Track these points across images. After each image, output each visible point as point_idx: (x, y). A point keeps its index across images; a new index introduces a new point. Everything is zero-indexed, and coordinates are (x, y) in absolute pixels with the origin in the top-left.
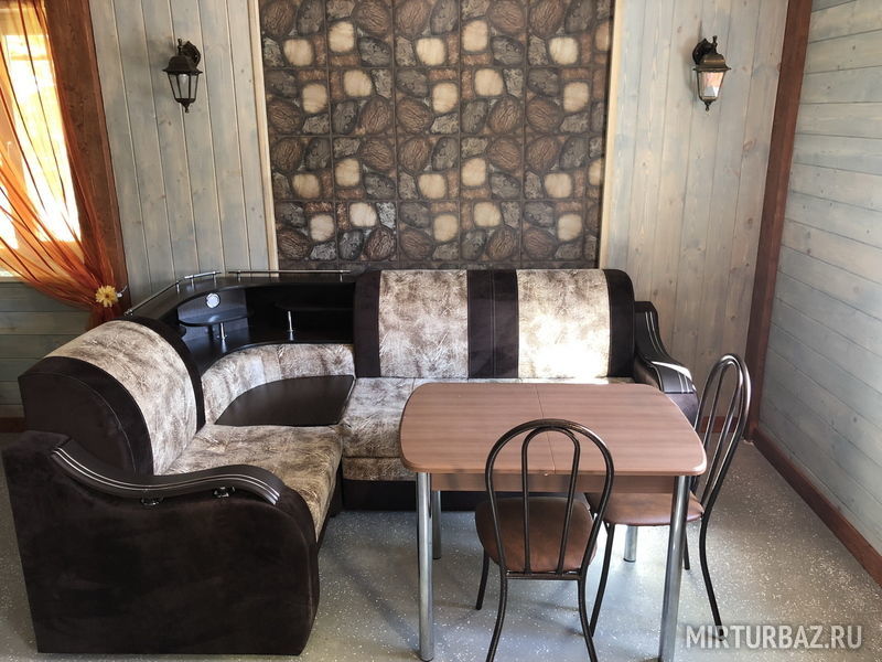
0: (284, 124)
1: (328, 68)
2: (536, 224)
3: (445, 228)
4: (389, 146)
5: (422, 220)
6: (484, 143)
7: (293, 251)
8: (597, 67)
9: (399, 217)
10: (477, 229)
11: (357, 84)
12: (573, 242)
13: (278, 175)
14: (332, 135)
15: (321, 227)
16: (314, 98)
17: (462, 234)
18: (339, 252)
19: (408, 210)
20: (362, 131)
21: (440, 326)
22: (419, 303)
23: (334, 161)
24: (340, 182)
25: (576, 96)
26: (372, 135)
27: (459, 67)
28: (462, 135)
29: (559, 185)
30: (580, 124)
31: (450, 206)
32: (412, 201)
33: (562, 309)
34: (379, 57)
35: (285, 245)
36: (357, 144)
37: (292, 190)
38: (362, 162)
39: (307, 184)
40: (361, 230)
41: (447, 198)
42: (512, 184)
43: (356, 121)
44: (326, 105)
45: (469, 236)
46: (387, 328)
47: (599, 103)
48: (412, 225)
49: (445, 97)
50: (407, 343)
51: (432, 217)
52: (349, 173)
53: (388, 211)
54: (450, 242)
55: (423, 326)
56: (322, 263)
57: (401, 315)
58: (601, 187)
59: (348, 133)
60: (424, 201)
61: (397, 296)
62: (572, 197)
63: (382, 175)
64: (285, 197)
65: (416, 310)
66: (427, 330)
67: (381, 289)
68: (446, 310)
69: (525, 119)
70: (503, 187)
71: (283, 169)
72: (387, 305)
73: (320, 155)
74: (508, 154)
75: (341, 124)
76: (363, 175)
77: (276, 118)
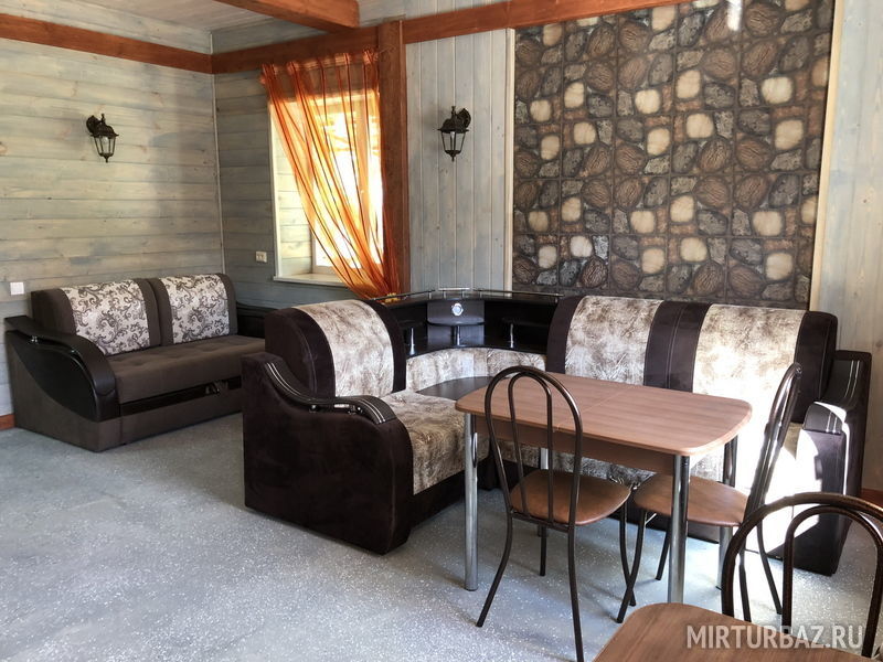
0: (525, 169)
1: (562, 122)
2: (743, 261)
3: (653, 261)
4: (607, 186)
5: (632, 253)
6: (693, 182)
7: (524, 276)
8: (812, 104)
9: (612, 249)
10: (683, 263)
11: (584, 134)
12: (782, 282)
13: (518, 212)
14: (561, 178)
15: (547, 256)
16: (550, 147)
17: (668, 267)
18: (559, 279)
19: (620, 243)
20: (585, 174)
21: (621, 346)
22: (606, 324)
23: (562, 200)
24: (565, 217)
25: (789, 134)
26: (593, 177)
27: (673, 114)
28: (672, 174)
29: (769, 223)
30: (794, 162)
31: (658, 240)
32: (624, 235)
33: (744, 343)
34: (604, 110)
35: (519, 271)
36: (580, 185)
37: (527, 224)
38: (583, 200)
39: (539, 220)
40: (578, 260)
41: (656, 232)
42: (719, 221)
43: (581, 165)
44: (558, 153)
45: (674, 270)
46: (574, 343)
47: (813, 140)
48: (623, 257)
49: (658, 141)
50: (589, 358)
51: (640, 250)
52: (572, 210)
53: (603, 244)
54: (656, 275)
55: (605, 345)
56: (546, 287)
57: (588, 333)
58: (814, 226)
59: (574, 176)
60: (634, 235)
61: (589, 316)
62: (783, 234)
63: (599, 211)
64: (522, 230)
65: (602, 330)
66: (608, 349)
67: (577, 309)
68: (629, 333)
69: (734, 159)
70: (710, 224)
71: (522, 207)
72: (578, 323)
73: (550, 197)
74: (716, 192)
75: (569, 168)
76: (584, 212)
77: (520, 165)
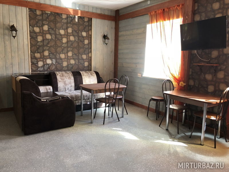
1: (43, 33)
2: (81, 63)
3: (65, 64)
4: (54, 49)
5: (61, 63)
6: (72, 49)
7: (34, 69)
8: (89, 37)
9: (56, 62)
10: (71, 64)
11: (48, 37)
12: (87, 67)
13: (31, 53)
14: (43, 46)
15: (40, 64)
16: (40, 39)
17: (68, 65)
18: (44, 69)
19: (58, 60)
20: (49, 45)
21: (69, 81)
22: (64, 77)
23: (44, 51)
24: (45, 55)
25: (86, 42)
26: (51, 46)
27: (67, 35)
28: (68, 47)
29: (84, 57)
30: (87, 47)
31: (66, 60)
32: (59, 59)
33: (89, 77)
34: (53, 32)
35: (33, 68)
36: (48, 48)
37: (34, 56)
38: (49, 51)
39: (38, 55)
40: (49, 64)
41: (65, 58)
42: (77, 56)
43: (48, 43)
44: (42, 40)
45: (69, 66)
46: (59, 82)
47: (90, 43)
48: (59, 63)
49: (65, 40)
50: (63, 84)
51: (62, 62)
52: (46, 53)
53: (54, 61)
54: (66, 67)
56: (41, 71)
57: (62, 79)
58: (91, 57)
59: (47, 46)
60: (61, 59)
61: (60, 76)
62: (86, 59)
63: (53, 54)
64: (33, 58)
68: (70, 78)
69: (78, 45)
70: (75, 57)
71: (33, 52)
72: (58, 77)
73: (41, 49)
74: (76, 51)
75: (45, 44)
76: (49, 54)
77: (32, 42)
